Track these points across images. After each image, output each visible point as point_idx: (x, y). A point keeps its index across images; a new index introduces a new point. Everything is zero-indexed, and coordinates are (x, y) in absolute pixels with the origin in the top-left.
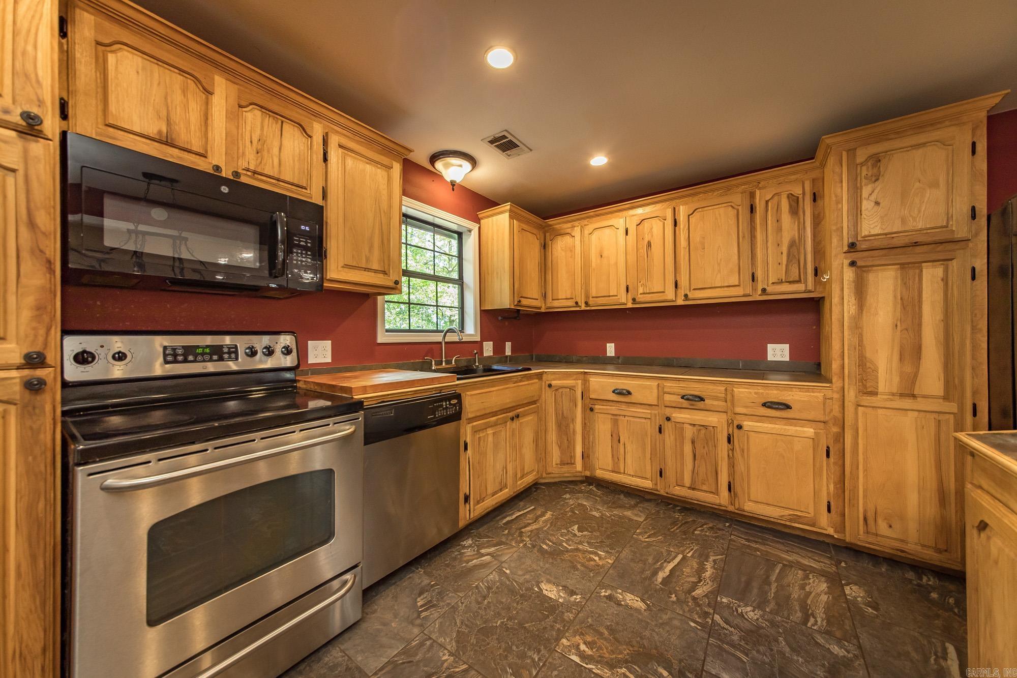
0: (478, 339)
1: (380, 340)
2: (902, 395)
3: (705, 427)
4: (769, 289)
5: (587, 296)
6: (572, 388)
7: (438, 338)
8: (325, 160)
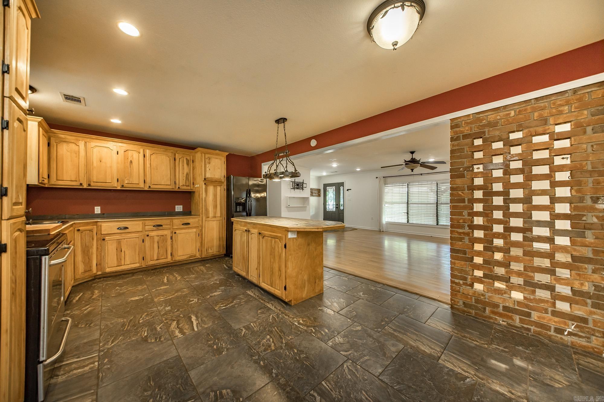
2: (214, 217)
3: (163, 236)
4: (181, 187)
5: (90, 181)
6: (91, 231)
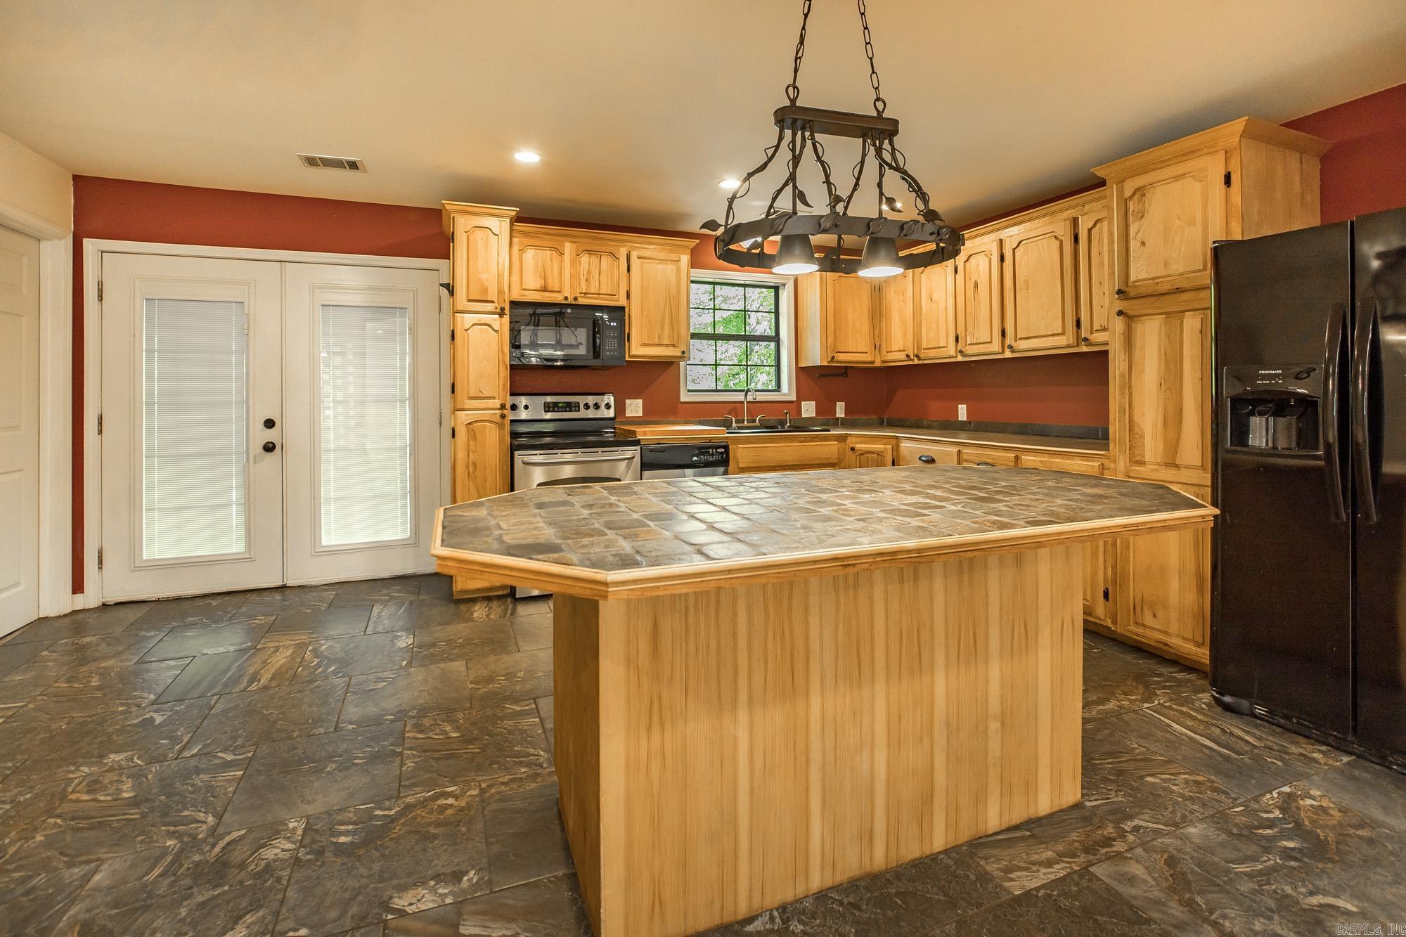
0: (793, 398)
1: (682, 400)
2: (1167, 465)
4: (1094, 338)
5: (919, 349)
6: (880, 454)
7: (740, 397)
8: (629, 270)
